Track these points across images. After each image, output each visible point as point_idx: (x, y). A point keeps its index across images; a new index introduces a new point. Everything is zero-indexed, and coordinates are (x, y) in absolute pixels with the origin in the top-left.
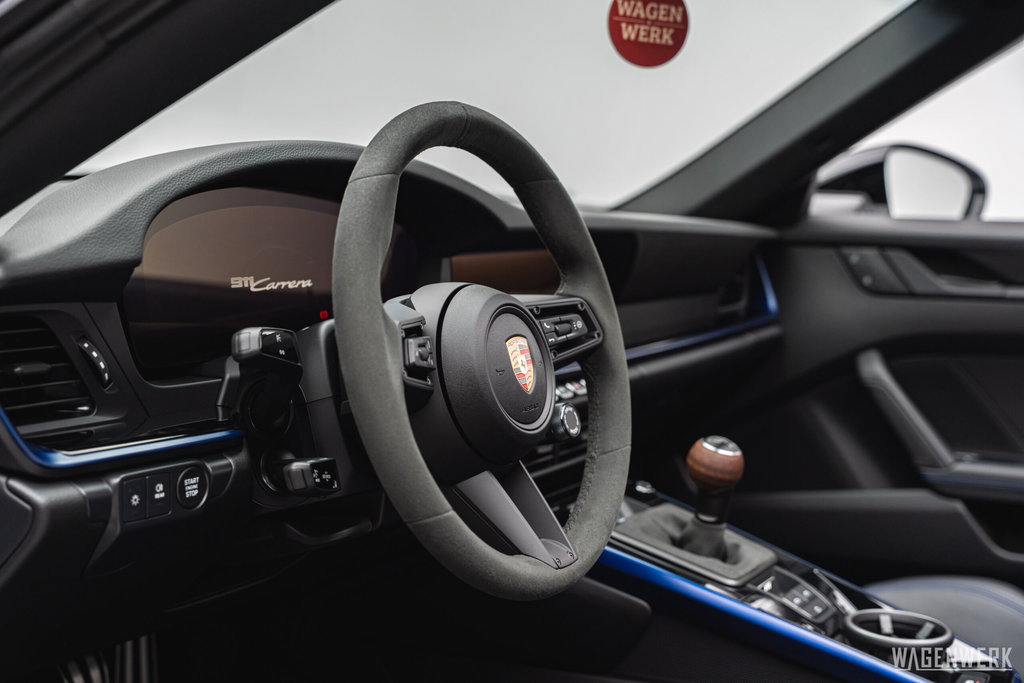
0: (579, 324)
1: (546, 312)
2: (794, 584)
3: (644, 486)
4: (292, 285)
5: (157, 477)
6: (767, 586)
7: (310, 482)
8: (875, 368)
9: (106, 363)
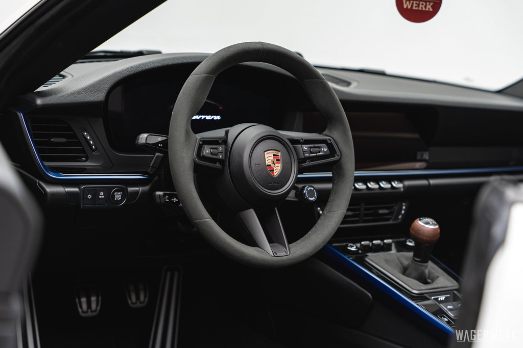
0: (325, 149)
1: (306, 142)
3: (410, 242)
4: (208, 117)
5: (102, 189)
7: (163, 201)
9: (93, 141)
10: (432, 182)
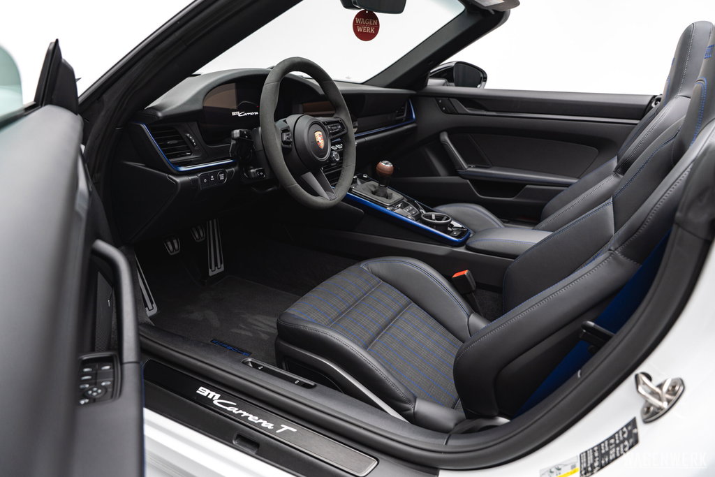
0: (340, 127)
1: (329, 123)
2: (408, 205)
3: (365, 176)
4: (251, 114)
5: (211, 174)
6: (400, 206)
7: (257, 175)
8: (445, 137)
9: (194, 140)
10: (367, 139)
